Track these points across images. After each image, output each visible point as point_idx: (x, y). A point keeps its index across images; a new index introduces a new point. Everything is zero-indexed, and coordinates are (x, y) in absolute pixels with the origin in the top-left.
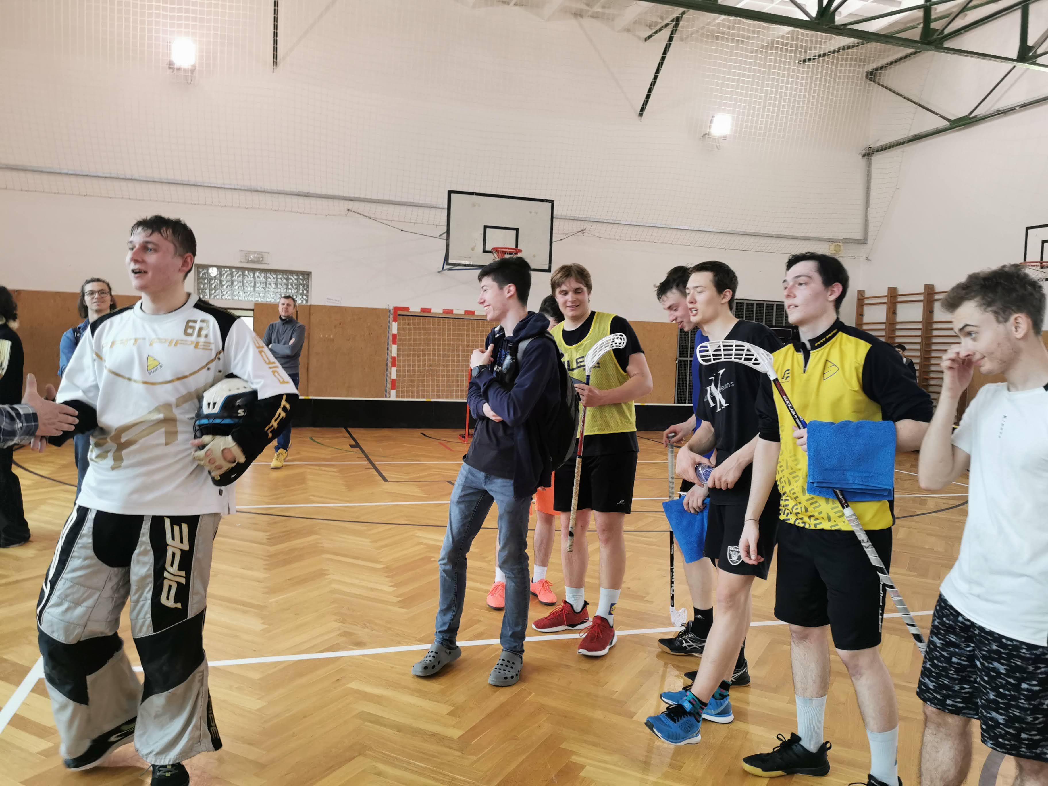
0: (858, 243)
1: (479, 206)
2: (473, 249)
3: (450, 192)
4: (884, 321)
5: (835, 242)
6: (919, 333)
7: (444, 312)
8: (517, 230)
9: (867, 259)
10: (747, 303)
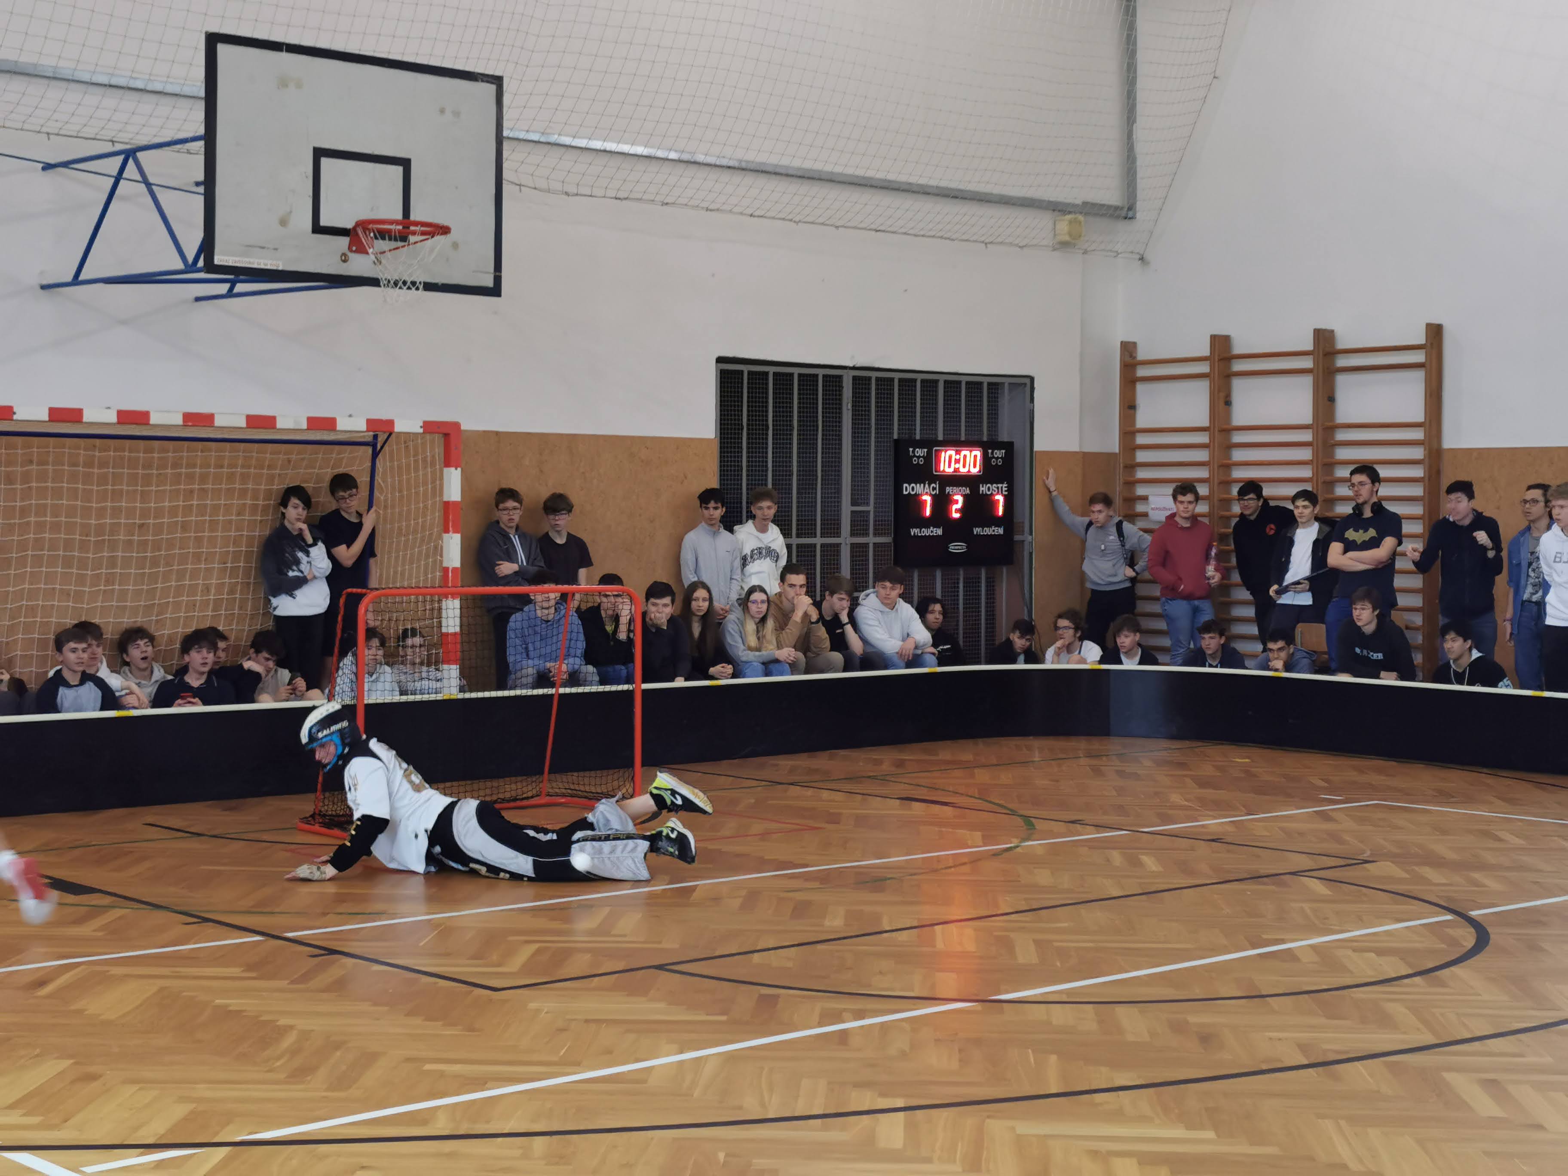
0: (1118, 217)
1: (299, 86)
2: (283, 222)
3: (213, 40)
4: (1206, 423)
5: (1070, 213)
6: (1306, 454)
7: (119, 423)
8: (405, 164)
9: (1142, 259)
10: (877, 379)
